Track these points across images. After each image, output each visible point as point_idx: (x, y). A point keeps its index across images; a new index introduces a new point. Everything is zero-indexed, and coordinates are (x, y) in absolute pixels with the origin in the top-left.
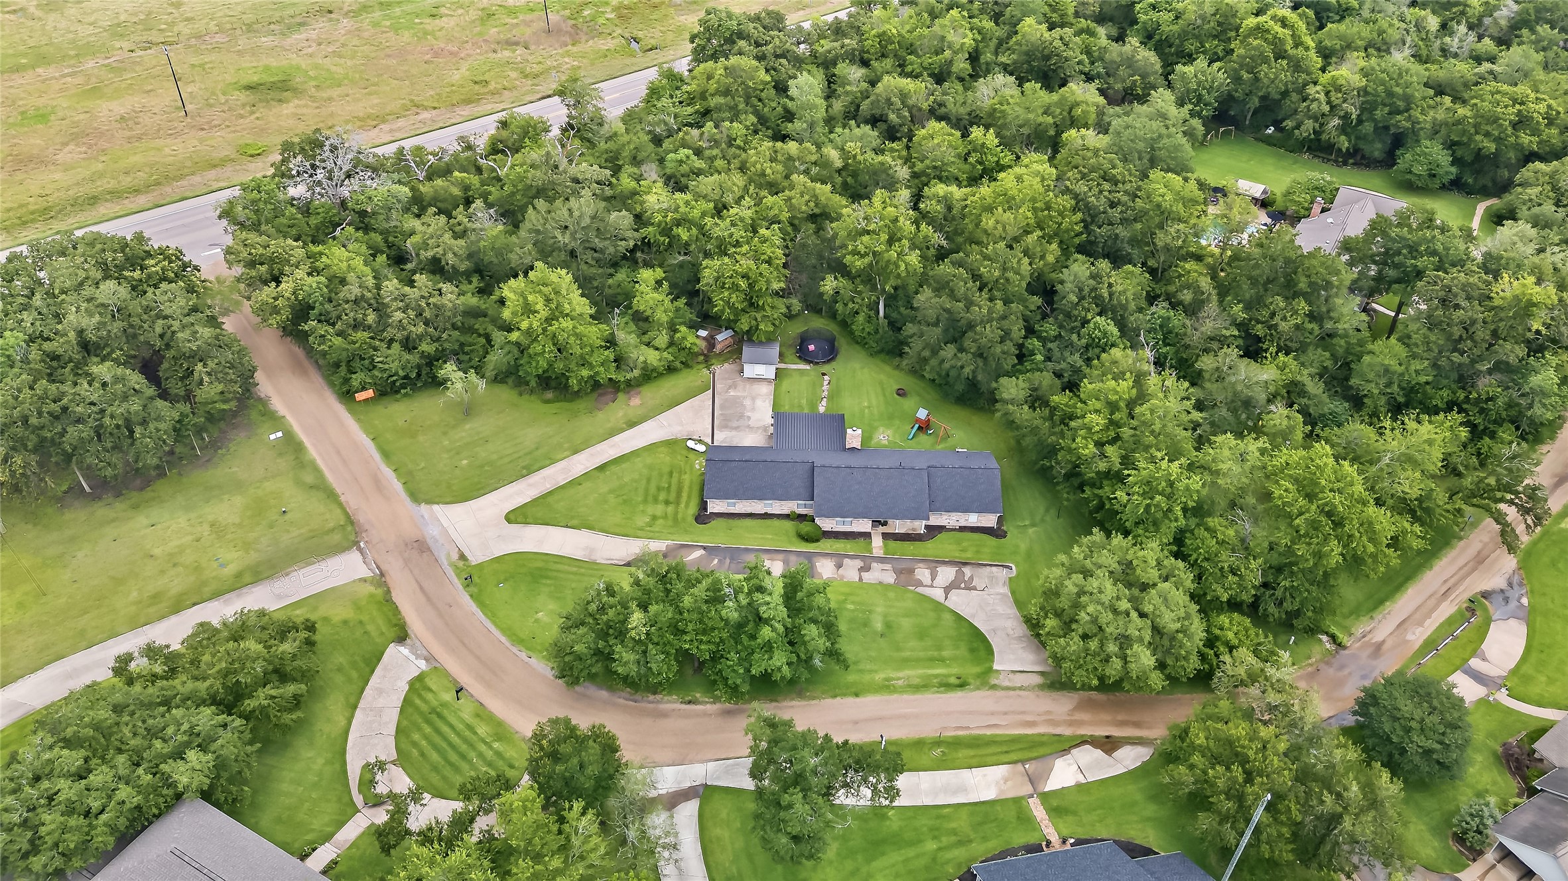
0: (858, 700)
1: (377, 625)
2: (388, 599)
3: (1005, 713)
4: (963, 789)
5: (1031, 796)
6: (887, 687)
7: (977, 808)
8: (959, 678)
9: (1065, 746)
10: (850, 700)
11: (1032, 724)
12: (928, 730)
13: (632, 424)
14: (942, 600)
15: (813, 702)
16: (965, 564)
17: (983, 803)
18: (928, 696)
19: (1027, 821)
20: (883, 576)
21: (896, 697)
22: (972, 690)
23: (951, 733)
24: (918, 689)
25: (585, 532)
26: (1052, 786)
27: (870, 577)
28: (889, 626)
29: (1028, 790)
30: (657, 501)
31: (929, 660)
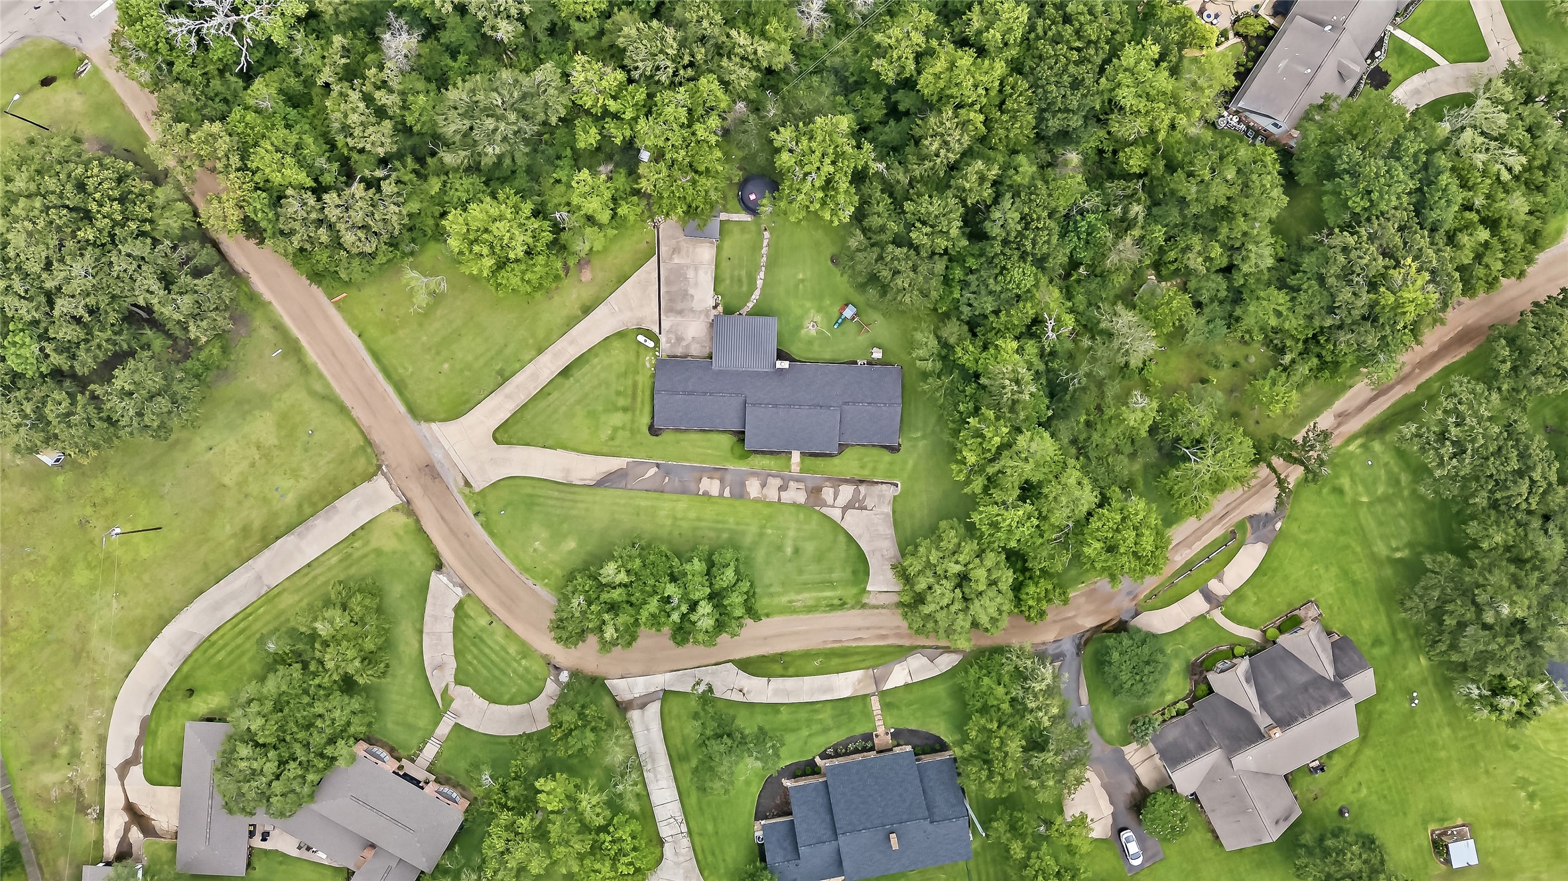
1: (419, 559)
2: (421, 530)
3: (869, 629)
4: (830, 689)
5: (874, 694)
6: (789, 610)
7: (839, 703)
8: (840, 599)
9: (902, 653)
11: (884, 637)
14: (838, 520)
16: (862, 482)
17: (842, 700)
18: (817, 615)
19: (868, 714)
20: (796, 495)
21: (795, 616)
22: (849, 609)
23: (829, 646)
24: (810, 609)
25: (560, 452)
26: (889, 685)
27: (787, 497)
28: (796, 551)
29: (873, 689)
30: (616, 409)
31: (822, 583)
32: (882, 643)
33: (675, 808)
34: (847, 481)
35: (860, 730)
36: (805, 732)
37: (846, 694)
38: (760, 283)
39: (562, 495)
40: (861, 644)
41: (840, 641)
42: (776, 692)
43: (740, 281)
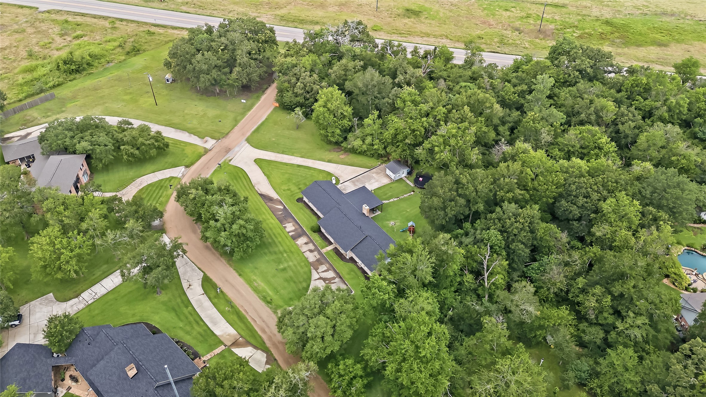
0: (238, 276)
1: (187, 161)
2: (200, 157)
3: (264, 321)
4: (215, 323)
5: (225, 346)
6: (250, 282)
7: (209, 331)
8: (271, 300)
9: (261, 346)
10: (236, 274)
11: (264, 331)
12: (238, 301)
13: (329, 161)
14: (313, 278)
15: (228, 266)
16: (340, 277)
17: (212, 332)
18: (255, 295)
19: (211, 348)
20: (312, 257)
21: (247, 286)
22: (268, 307)
23: (241, 309)
24: (256, 290)
25: (265, 178)
26: (236, 350)
27: (308, 254)
28: (284, 269)
29: (229, 344)
30: (297, 186)
31: (275, 289)
32: (260, 333)
33: (103, 291)
34: (335, 271)
35: (199, 349)
36: (181, 325)
37: (217, 332)
38: (392, 200)
39: (247, 186)
40: (252, 323)
41: (247, 313)
42: (199, 301)
43: (386, 194)
